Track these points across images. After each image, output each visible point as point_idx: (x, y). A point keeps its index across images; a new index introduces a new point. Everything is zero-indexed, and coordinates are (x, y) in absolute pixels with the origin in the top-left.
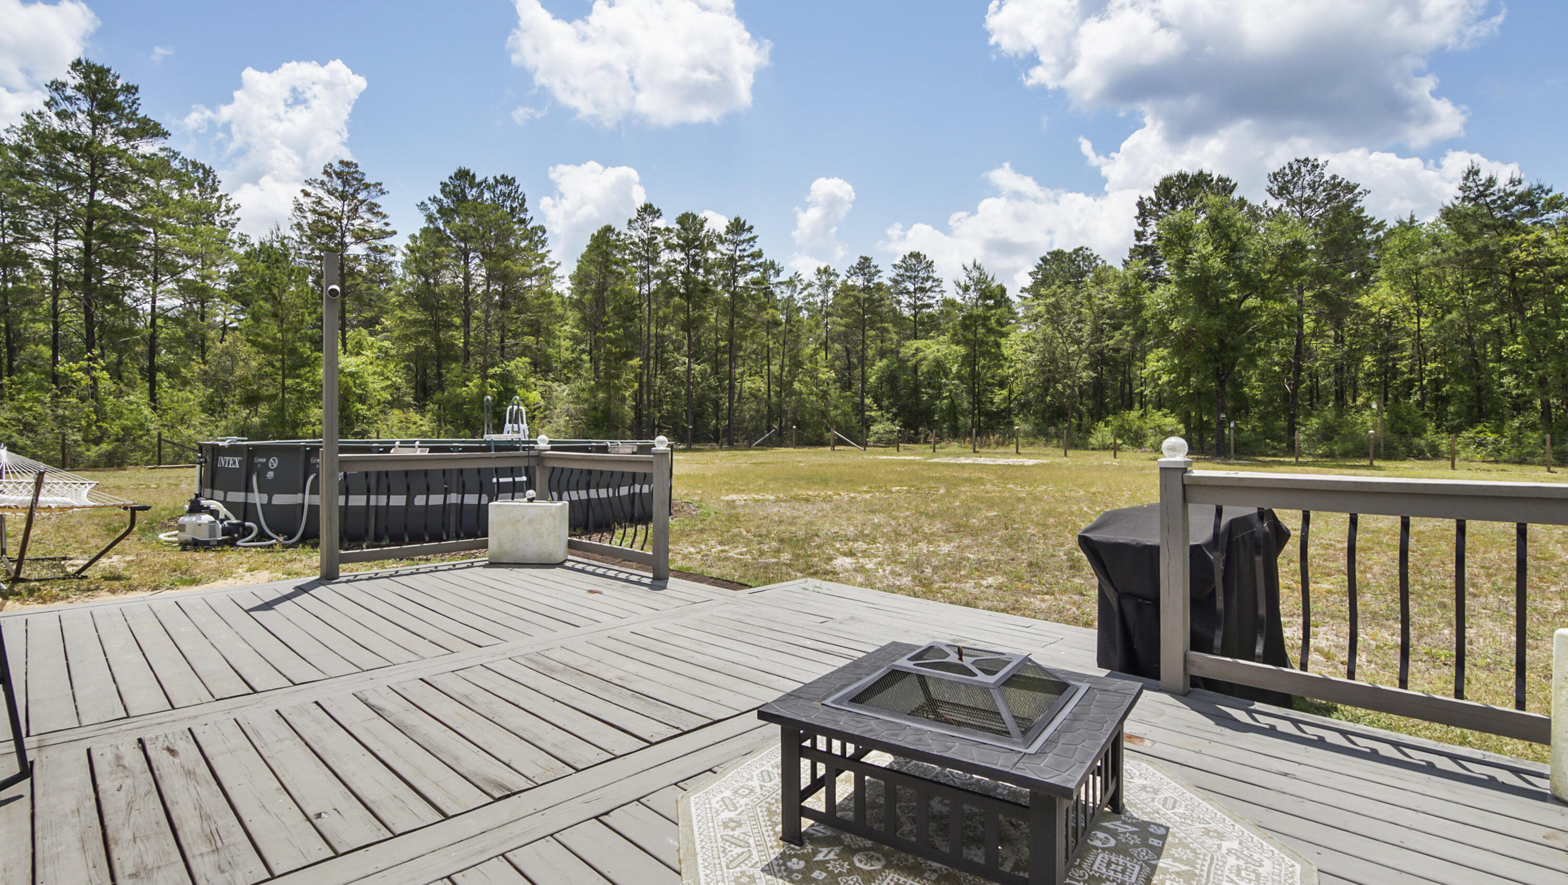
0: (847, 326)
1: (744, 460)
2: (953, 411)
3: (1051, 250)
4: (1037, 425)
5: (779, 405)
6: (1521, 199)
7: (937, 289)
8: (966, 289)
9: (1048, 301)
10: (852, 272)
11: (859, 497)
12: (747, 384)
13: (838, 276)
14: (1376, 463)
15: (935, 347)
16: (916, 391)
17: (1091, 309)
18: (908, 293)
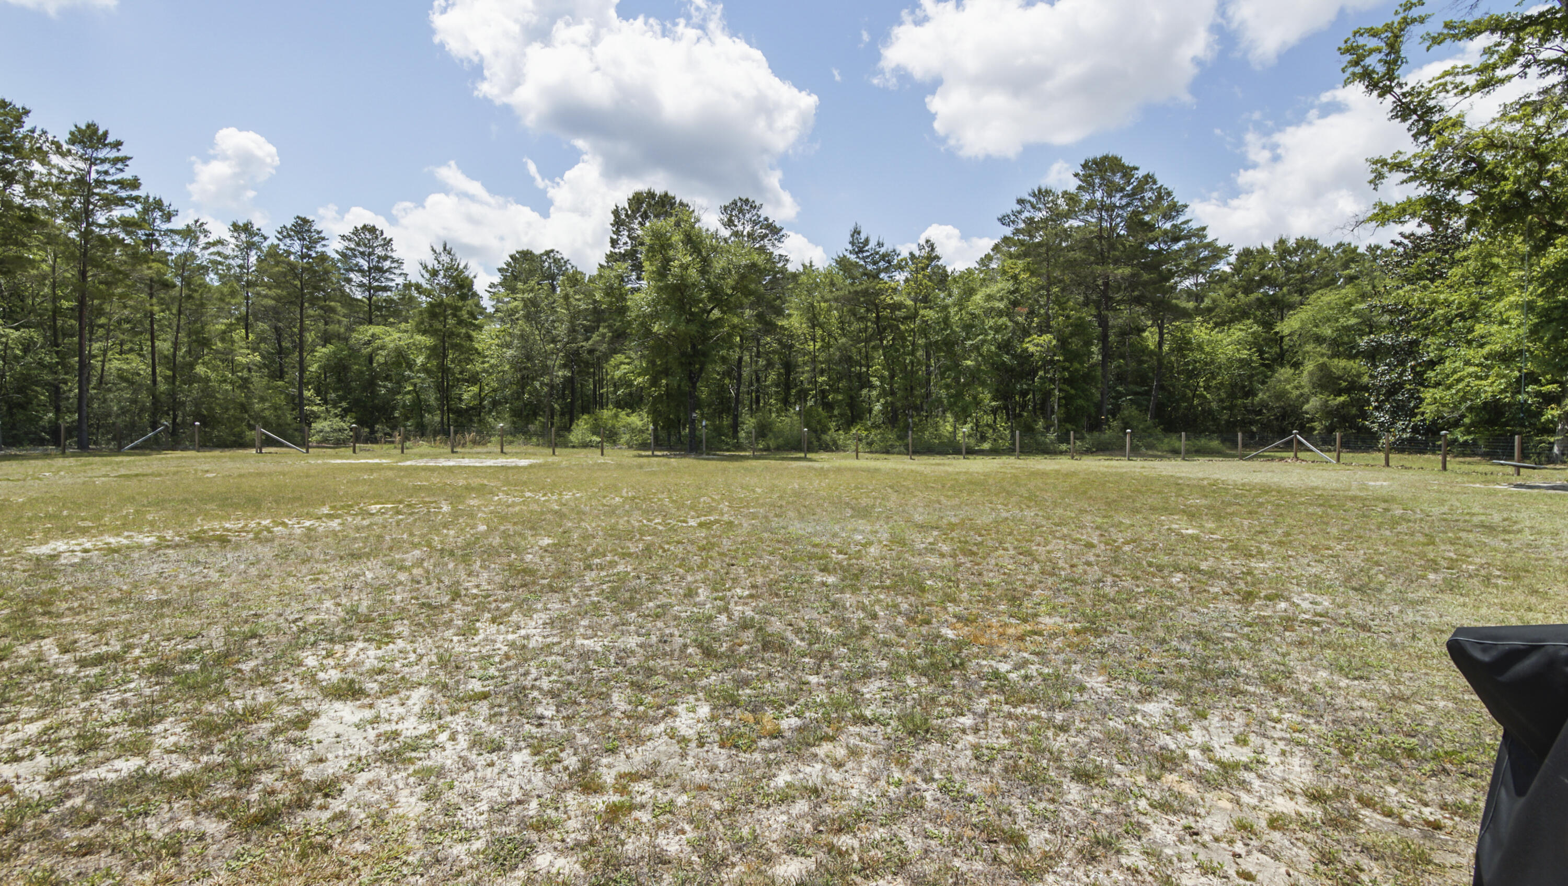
0: (278, 299)
1: (104, 470)
2: (418, 407)
3: (520, 249)
4: (514, 423)
5: (172, 394)
6: (883, 257)
7: (397, 271)
8: (434, 273)
9: (526, 295)
10: (284, 233)
11: (321, 527)
12: (115, 364)
13: (265, 239)
14: (809, 456)
15: (396, 335)
16: (371, 384)
17: (568, 309)
18: (361, 271)
